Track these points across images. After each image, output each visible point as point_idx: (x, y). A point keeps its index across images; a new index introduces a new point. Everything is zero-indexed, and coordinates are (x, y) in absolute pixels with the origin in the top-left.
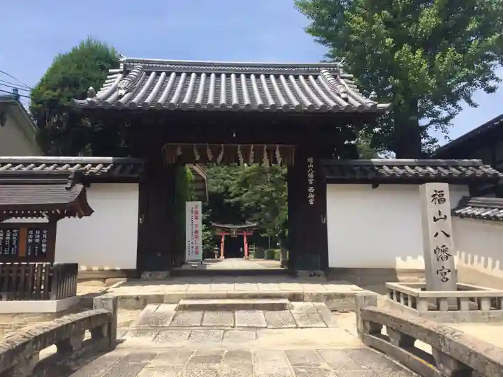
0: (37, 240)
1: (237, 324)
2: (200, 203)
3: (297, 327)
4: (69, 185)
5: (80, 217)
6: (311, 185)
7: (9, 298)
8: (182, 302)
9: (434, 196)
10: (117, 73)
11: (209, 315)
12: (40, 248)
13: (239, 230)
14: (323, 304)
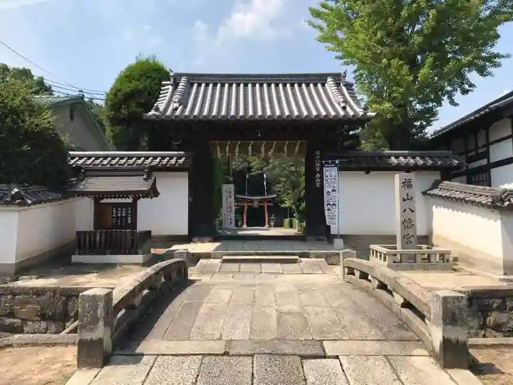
0: (124, 215)
1: (263, 271)
2: (232, 186)
3: (303, 273)
4: (145, 177)
5: (151, 198)
6: (318, 172)
7: (111, 254)
8: (225, 257)
9: (404, 183)
10: (168, 85)
11: (243, 266)
12: (127, 220)
13: (260, 201)
14: (323, 259)
